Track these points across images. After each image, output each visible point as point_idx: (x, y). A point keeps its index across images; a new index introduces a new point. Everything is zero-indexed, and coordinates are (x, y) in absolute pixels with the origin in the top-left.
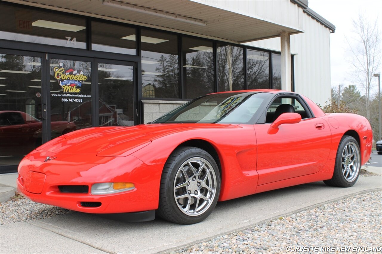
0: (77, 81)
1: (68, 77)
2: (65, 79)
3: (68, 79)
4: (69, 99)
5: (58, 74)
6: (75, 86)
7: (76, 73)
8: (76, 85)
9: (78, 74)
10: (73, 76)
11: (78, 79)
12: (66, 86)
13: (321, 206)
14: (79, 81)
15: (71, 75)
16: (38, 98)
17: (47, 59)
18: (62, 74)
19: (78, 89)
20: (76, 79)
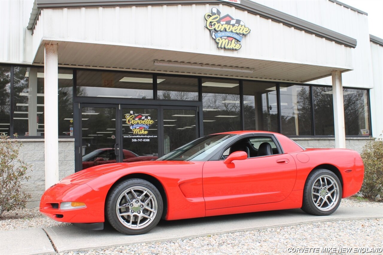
0: (145, 125)
1: (138, 122)
2: (135, 124)
3: (138, 124)
4: (139, 139)
5: (129, 120)
6: (143, 129)
8: (144, 128)
9: (146, 119)
10: (142, 121)
11: (146, 123)
12: (136, 129)
13: (264, 229)
14: (147, 125)
15: (140, 120)
16: (113, 139)
17: (120, 109)
18: (132, 120)
19: (146, 131)
20: (144, 123)
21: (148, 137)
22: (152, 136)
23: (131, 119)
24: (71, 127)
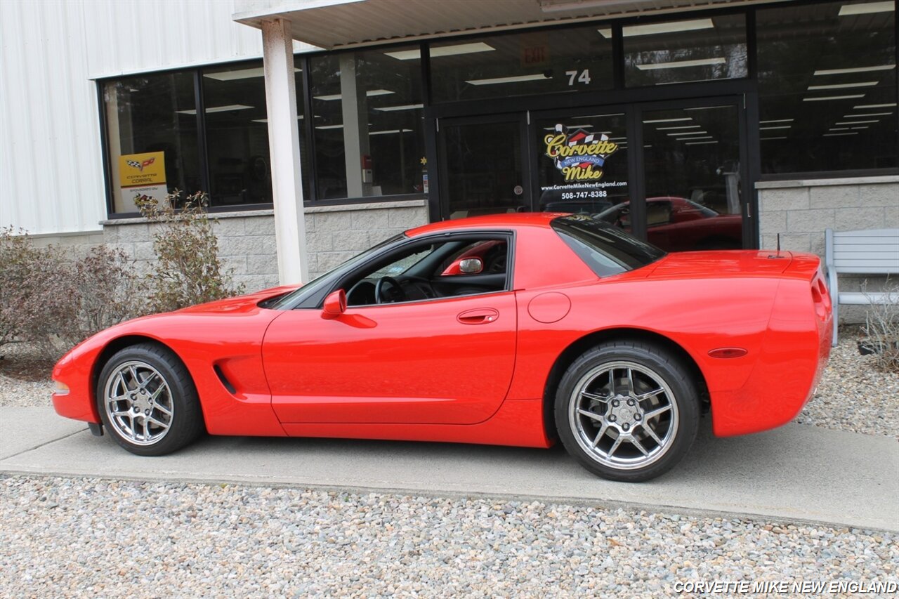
0: (595, 156)
1: (575, 151)
2: (568, 155)
3: (575, 155)
4: (578, 193)
5: (553, 148)
7: (591, 139)
8: (592, 165)
9: (595, 142)
10: (586, 146)
11: (596, 152)
12: (571, 168)
14: (598, 155)
15: (580, 144)
16: (517, 196)
17: (529, 123)
18: (561, 146)
19: (597, 172)
20: (592, 153)
21: (603, 187)
22: (614, 184)
23: (559, 145)
24: (425, 173)
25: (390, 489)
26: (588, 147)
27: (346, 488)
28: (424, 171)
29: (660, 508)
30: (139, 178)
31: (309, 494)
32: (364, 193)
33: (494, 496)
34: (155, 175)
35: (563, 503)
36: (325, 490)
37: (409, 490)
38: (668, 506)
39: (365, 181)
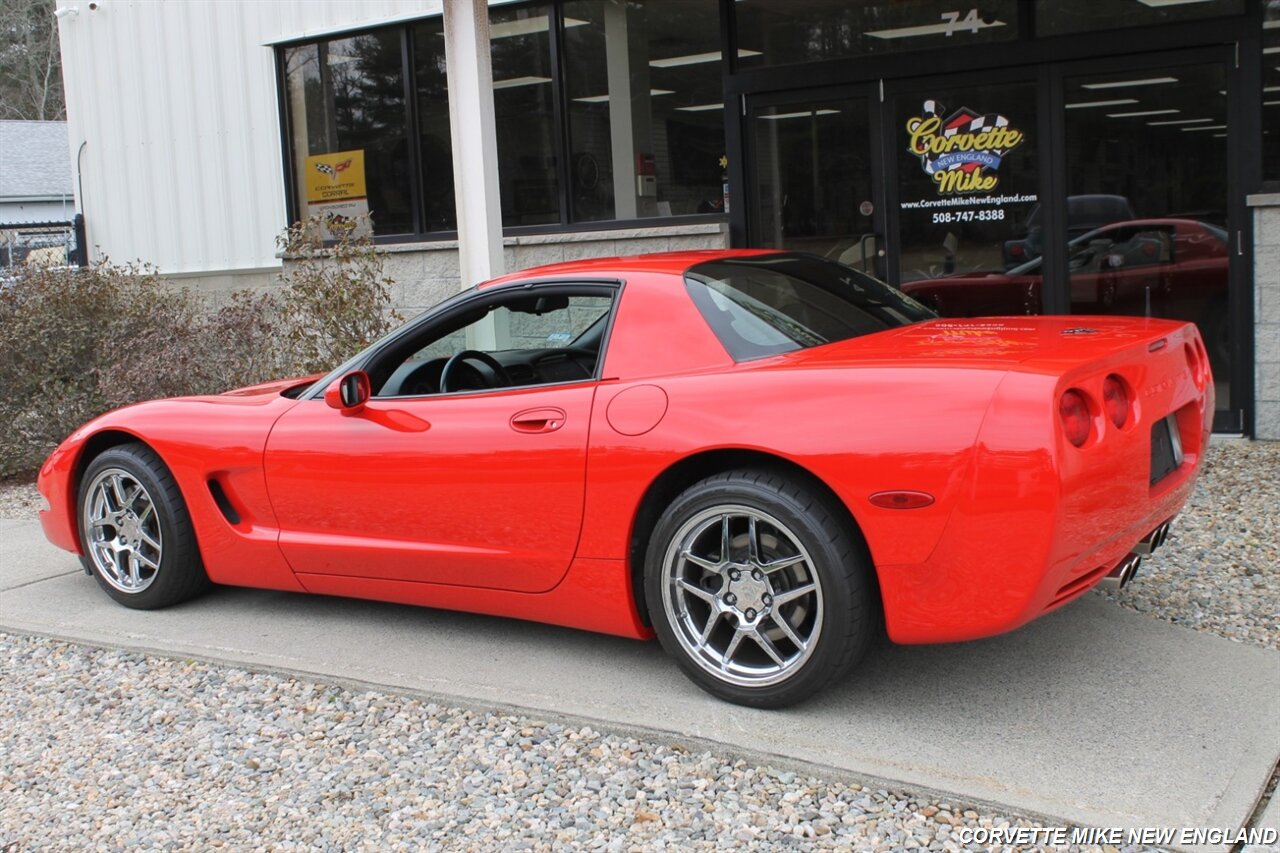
0: (986, 152)
2: (943, 152)
3: (955, 151)
4: (959, 214)
5: (920, 139)
6: (977, 170)
7: (981, 125)
8: (981, 166)
9: (987, 129)
10: (971, 136)
11: (988, 145)
12: (947, 172)
14: (991, 152)
15: (965, 134)
16: (866, 217)
17: (882, 99)
18: (933, 136)
19: (990, 179)
20: (983, 146)
21: (999, 203)
22: (1015, 199)
23: (929, 134)
24: (726, 182)
25: (395, 687)
26: (975, 137)
27: (340, 681)
28: (725, 178)
29: (769, 759)
30: (331, 190)
31: (287, 686)
32: (640, 211)
33: (531, 713)
34: (352, 185)
35: (624, 735)
36: (312, 681)
37: (420, 691)
38: (780, 756)
39: (641, 194)
